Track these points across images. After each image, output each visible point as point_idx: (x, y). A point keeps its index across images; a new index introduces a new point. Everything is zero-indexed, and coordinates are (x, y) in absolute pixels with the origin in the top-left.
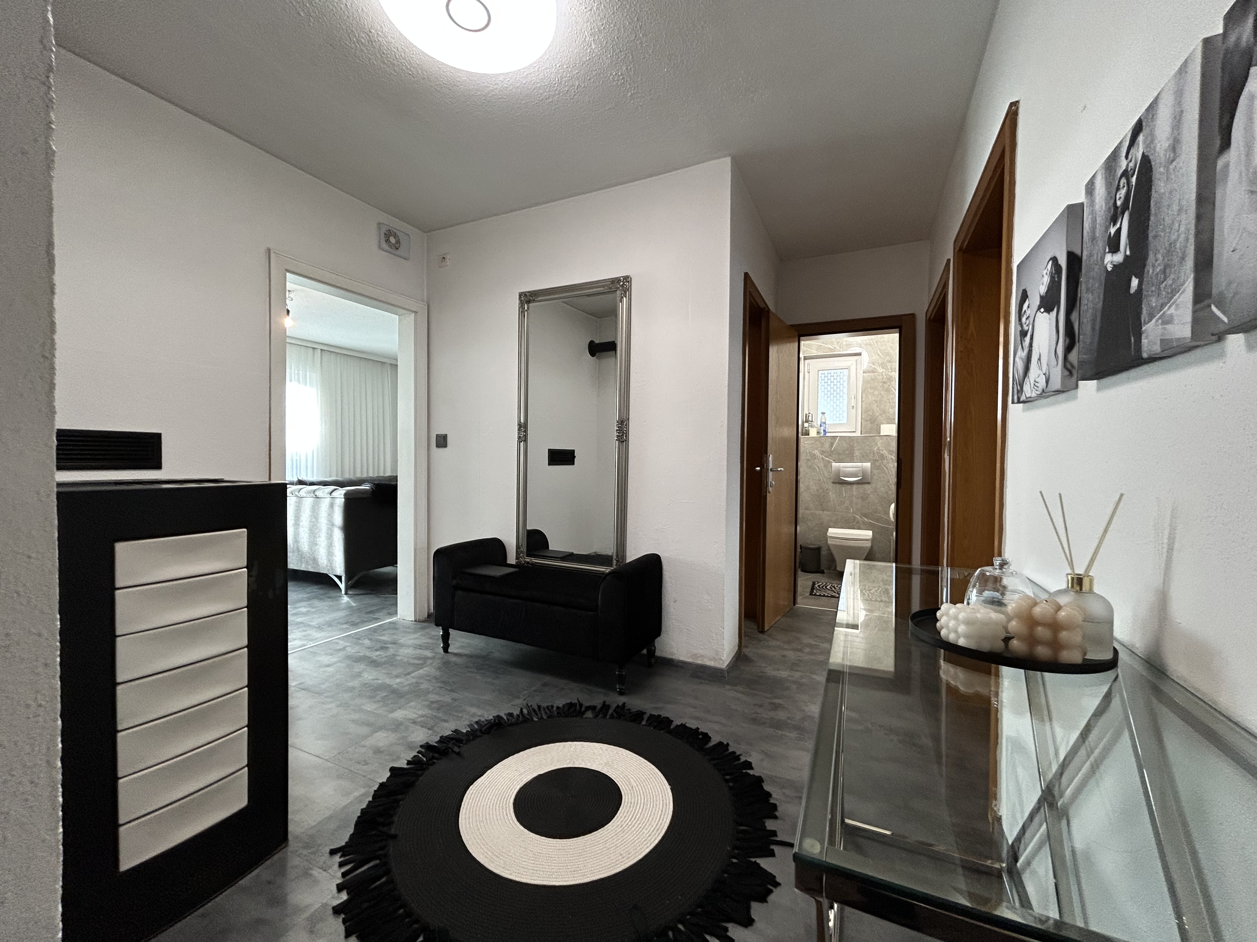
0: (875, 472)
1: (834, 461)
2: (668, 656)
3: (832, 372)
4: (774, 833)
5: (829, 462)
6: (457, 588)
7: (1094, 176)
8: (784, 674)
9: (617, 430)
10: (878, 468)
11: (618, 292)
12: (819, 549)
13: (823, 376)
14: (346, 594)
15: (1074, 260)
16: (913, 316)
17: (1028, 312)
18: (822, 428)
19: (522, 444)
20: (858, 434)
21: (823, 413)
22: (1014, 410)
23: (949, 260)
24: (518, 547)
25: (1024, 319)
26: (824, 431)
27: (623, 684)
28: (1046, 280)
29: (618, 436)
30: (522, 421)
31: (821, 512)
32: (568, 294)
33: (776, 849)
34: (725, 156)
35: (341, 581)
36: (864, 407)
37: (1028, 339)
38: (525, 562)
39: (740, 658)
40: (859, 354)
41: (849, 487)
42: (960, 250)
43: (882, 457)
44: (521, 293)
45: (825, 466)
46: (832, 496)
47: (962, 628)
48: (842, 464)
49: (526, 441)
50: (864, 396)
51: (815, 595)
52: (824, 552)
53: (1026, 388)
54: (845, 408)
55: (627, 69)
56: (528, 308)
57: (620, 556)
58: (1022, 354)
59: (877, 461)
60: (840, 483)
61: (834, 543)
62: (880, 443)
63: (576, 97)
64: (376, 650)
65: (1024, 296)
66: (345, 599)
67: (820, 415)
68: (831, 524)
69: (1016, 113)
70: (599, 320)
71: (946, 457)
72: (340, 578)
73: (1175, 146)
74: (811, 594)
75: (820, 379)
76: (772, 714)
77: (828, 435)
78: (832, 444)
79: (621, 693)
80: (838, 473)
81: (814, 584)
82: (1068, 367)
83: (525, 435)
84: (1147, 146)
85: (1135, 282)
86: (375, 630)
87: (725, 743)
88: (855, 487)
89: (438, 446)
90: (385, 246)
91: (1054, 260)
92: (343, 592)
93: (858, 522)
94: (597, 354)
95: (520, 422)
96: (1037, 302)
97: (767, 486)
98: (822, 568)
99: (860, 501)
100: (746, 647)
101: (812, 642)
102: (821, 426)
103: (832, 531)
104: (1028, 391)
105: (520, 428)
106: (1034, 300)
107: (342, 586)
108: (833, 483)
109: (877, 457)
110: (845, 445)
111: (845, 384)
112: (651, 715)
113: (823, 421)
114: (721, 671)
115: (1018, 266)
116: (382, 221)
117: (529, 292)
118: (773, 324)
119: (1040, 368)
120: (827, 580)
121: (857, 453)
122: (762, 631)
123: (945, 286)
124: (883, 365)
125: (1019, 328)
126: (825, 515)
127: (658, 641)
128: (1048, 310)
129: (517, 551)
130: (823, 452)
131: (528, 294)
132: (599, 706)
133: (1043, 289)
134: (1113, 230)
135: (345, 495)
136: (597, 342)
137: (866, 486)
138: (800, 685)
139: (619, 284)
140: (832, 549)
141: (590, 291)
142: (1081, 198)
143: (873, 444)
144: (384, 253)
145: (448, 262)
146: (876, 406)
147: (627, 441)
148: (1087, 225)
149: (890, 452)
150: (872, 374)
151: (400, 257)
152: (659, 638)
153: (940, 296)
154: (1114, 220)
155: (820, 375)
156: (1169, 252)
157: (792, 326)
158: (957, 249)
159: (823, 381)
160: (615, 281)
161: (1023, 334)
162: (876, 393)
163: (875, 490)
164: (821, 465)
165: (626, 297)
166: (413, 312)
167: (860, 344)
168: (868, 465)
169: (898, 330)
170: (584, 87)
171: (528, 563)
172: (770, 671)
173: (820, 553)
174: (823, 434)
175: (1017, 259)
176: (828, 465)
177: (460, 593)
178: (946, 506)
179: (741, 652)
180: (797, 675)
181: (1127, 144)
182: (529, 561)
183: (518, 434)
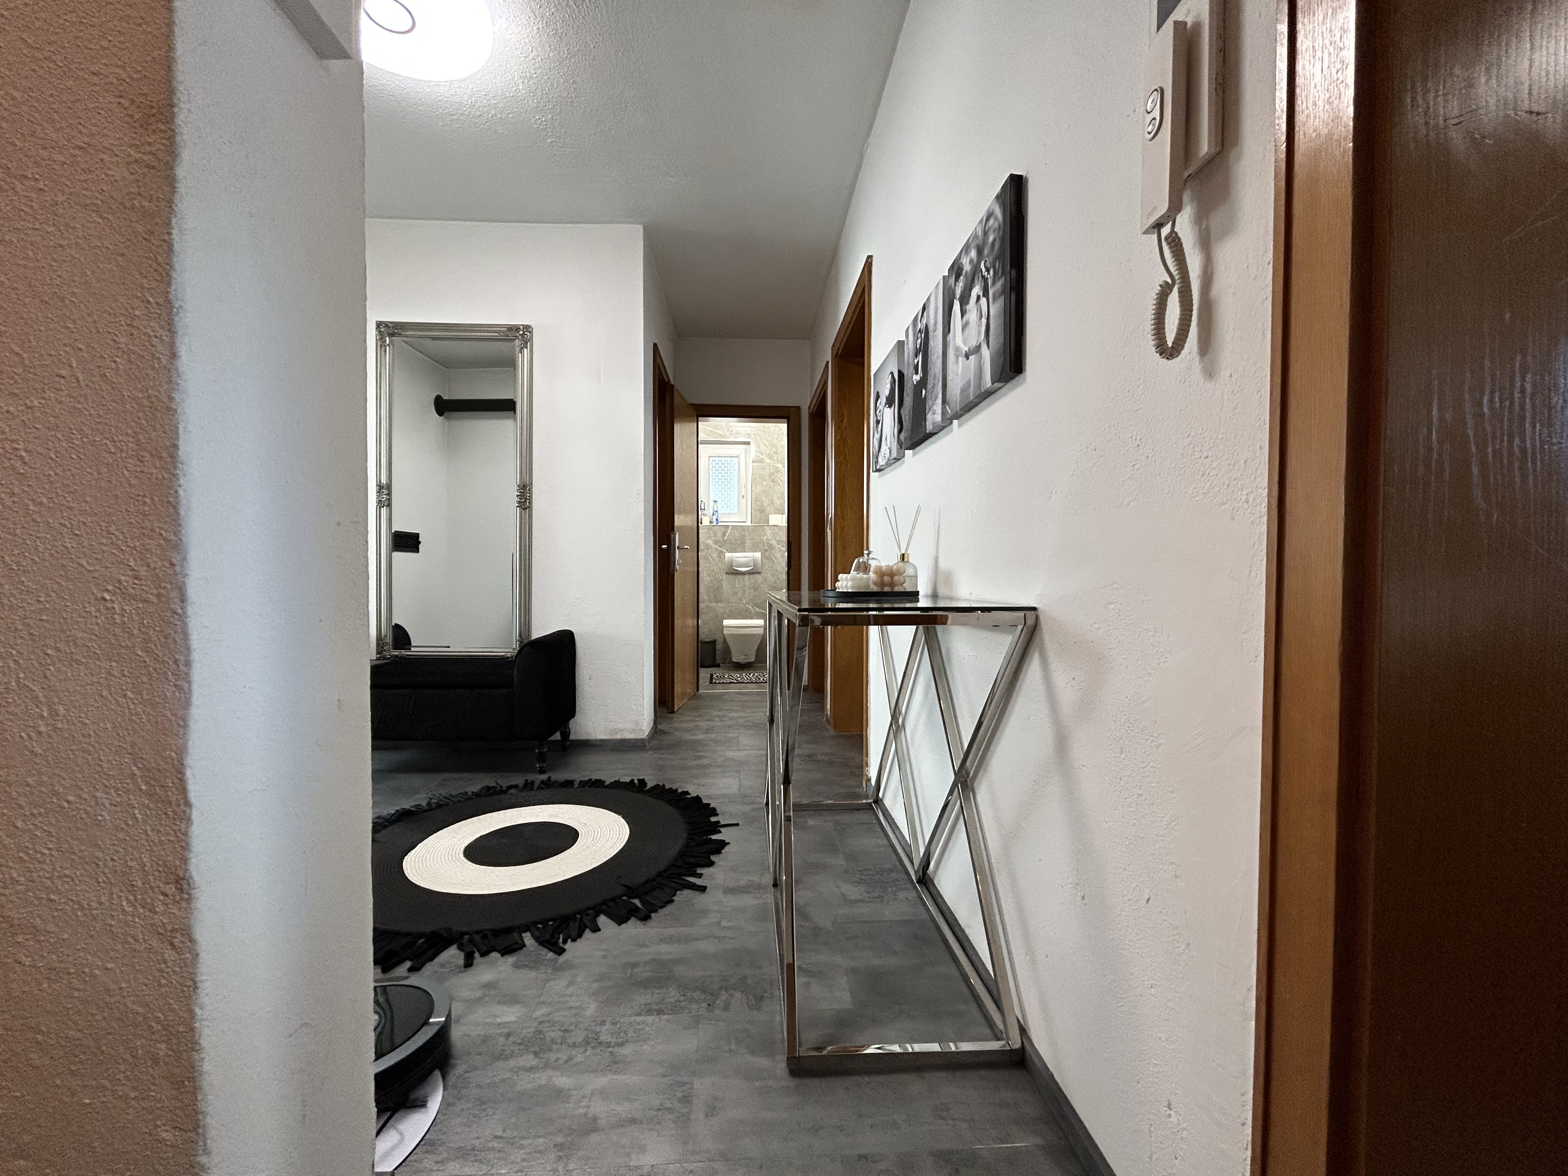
0: (766, 562)
1: (727, 550)
2: (584, 737)
3: (723, 459)
4: (718, 822)
5: (721, 551)
7: (908, 327)
8: (701, 737)
9: (518, 496)
10: (769, 558)
11: (517, 342)
12: (714, 642)
13: (714, 463)
15: (901, 374)
16: (798, 408)
17: (880, 407)
18: (715, 517)
19: (384, 510)
20: (749, 523)
21: (715, 502)
22: (874, 475)
23: (828, 362)
24: (379, 638)
25: (878, 412)
26: (717, 520)
27: (544, 762)
28: (889, 386)
29: (519, 502)
30: (384, 481)
31: (714, 604)
32: (421, 333)
33: (722, 829)
34: (638, 223)
36: (754, 497)
37: (880, 425)
38: (392, 656)
39: (656, 731)
40: (748, 443)
41: (742, 576)
42: (836, 356)
43: (771, 547)
44: (380, 322)
45: (719, 557)
46: (726, 586)
47: (850, 584)
48: (735, 555)
49: (389, 505)
50: (754, 486)
51: (715, 683)
52: (719, 647)
53: (880, 459)
54: (736, 497)
55: (552, 118)
56: (389, 342)
57: (523, 636)
58: (877, 436)
59: (767, 550)
60: (733, 574)
61: (730, 633)
62: (769, 532)
63: (488, 124)
65: (878, 397)
67: (712, 503)
68: (725, 616)
69: (871, 264)
70: (447, 370)
71: (829, 531)
73: (936, 324)
74: (711, 683)
75: (711, 466)
76: (697, 762)
77: (720, 524)
78: (724, 534)
79: (542, 772)
80: (731, 564)
81: (712, 675)
82: (900, 443)
83: (389, 499)
84: (927, 320)
85: (924, 391)
87: (661, 784)
88: (747, 577)
91: (892, 373)
93: (750, 612)
94: (446, 414)
95: (380, 481)
96: (884, 401)
97: (674, 564)
98: (717, 662)
99: (752, 590)
100: (660, 724)
101: (718, 713)
102: (713, 514)
103: (726, 622)
104: (882, 462)
105: (380, 489)
106: (883, 400)
108: (727, 573)
109: (766, 547)
110: (737, 534)
111: (736, 473)
112: (581, 781)
113: (716, 509)
114: (642, 740)
115: (874, 375)
117: (391, 323)
118: (677, 401)
119: (887, 445)
120: (723, 671)
121: (748, 543)
122: (673, 712)
123: (826, 382)
124: (770, 456)
125: (875, 419)
126: (720, 607)
127: (572, 723)
128: (890, 407)
129: (378, 644)
130: (716, 542)
132: (521, 785)
133: (887, 392)
134: (916, 361)
136: (445, 397)
137: (758, 576)
138: (716, 742)
139: (518, 332)
140: (729, 640)
141: (479, 334)
142: (903, 338)
143: (762, 533)
146: (764, 496)
147: (530, 507)
148: (906, 356)
149: (779, 542)
150: (760, 464)
152: (573, 720)
153: (820, 393)
154: (916, 355)
155: (711, 462)
156: (935, 376)
157: (692, 405)
158: (834, 355)
159: (714, 469)
160: (513, 329)
161: (878, 422)
162: (764, 483)
163: (765, 579)
164: (715, 555)
165: (527, 348)
167: (749, 434)
168: (758, 555)
169: (785, 420)
170: (500, 118)
171: (397, 656)
172: (687, 737)
173: (715, 647)
174: (715, 523)
175: (873, 370)
176: (721, 554)
178: (830, 570)
179: (656, 728)
180: (713, 736)
181: (920, 314)
182: (397, 653)
183: (378, 497)
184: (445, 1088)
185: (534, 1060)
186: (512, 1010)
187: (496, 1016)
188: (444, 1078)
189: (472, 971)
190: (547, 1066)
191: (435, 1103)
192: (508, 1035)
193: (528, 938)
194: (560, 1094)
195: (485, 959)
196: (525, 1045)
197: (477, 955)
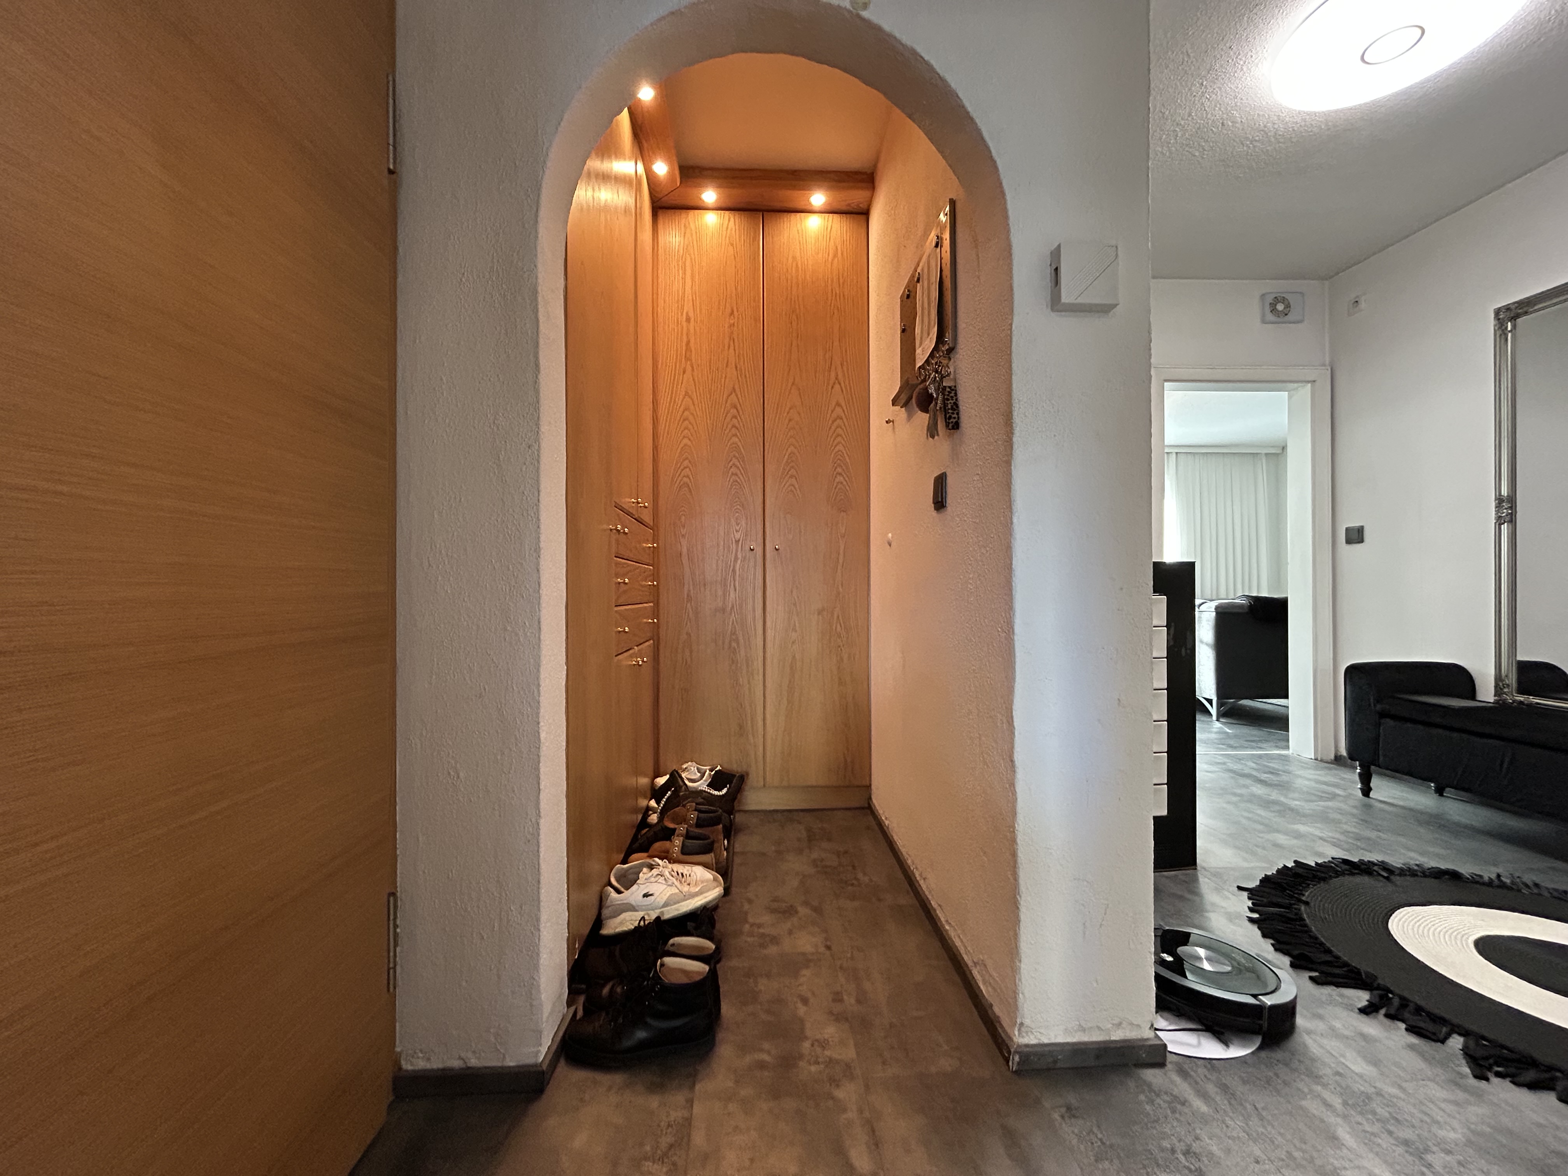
6: (1383, 715)
14: (1217, 720)
19: (1504, 527)
24: (1498, 678)
30: (1505, 492)
35: (1212, 705)
38: (1514, 701)
44: (1499, 309)
49: (1512, 520)
56: (1514, 327)
64: (1265, 773)
66: (1218, 725)
72: (1210, 701)
83: (1510, 513)
86: (1260, 757)
89: (1349, 541)
90: (1270, 317)
92: (1214, 717)
95: (1500, 494)
105: (1499, 503)
107: (1213, 711)
116: (1264, 292)
117: (1512, 305)
129: (1496, 686)
131: (1513, 307)
135: (1217, 608)
144: (1270, 326)
145: (1363, 305)
151: (1290, 323)
166: (1308, 382)
171: (1521, 702)
177: (1390, 722)
182: (1522, 699)
183: (1497, 512)
184: (1253, 1053)
185: (1339, 1103)
186: (1364, 1066)
187: (1343, 1056)
188: (1260, 1048)
189: (1363, 1018)
190: (1345, 1117)
191: (1236, 1051)
192: (1338, 1073)
193: (1456, 1042)
194: (1334, 1139)
195: (1387, 1022)
196: (1346, 1092)
197: (1383, 1011)
